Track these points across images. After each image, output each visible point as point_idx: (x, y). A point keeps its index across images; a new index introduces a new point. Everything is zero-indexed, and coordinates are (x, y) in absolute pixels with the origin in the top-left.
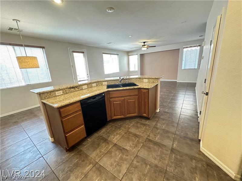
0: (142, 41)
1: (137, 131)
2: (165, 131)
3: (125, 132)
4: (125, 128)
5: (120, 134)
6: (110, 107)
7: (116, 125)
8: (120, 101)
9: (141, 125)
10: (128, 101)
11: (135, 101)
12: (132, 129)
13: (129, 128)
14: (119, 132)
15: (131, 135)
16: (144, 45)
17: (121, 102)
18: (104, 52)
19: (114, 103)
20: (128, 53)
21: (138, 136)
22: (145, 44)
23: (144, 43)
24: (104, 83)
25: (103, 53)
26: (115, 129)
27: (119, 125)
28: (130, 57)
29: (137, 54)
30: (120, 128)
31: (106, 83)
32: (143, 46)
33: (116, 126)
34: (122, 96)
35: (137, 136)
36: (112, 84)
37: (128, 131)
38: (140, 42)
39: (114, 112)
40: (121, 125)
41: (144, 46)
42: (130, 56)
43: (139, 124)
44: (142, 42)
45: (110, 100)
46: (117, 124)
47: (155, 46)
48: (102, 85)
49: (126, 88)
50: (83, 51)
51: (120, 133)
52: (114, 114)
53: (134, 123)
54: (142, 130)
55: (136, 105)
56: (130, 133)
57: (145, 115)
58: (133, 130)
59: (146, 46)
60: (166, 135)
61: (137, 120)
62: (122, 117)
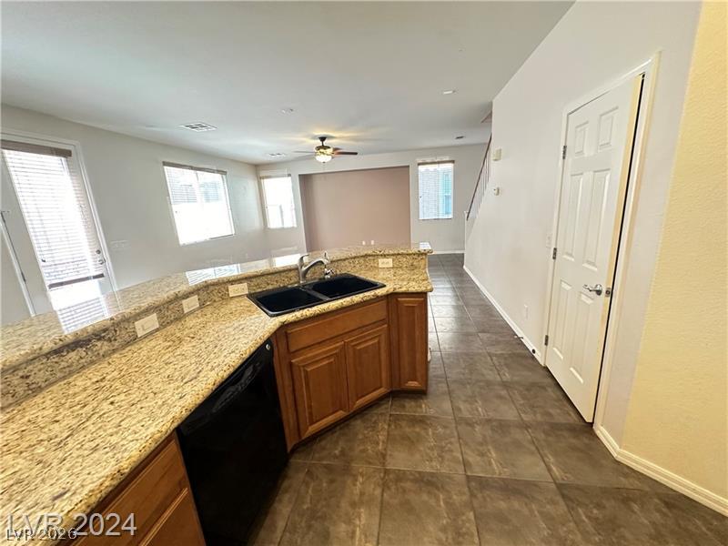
0: (316, 134)
1: (418, 456)
2: (494, 423)
3: (381, 482)
4: (370, 463)
5: (365, 498)
6: (294, 390)
7: (325, 462)
8: (328, 357)
9: (413, 426)
10: (358, 348)
11: (379, 342)
12: (396, 454)
13: (384, 456)
14: (357, 491)
15: (408, 485)
16: (324, 147)
17: (332, 360)
18: (167, 160)
19: (306, 372)
20: (259, 169)
21: (434, 479)
22: (326, 143)
23: (323, 139)
24: (234, 290)
25: (165, 164)
26: (332, 481)
27: (336, 457)
28: (266, 182)
29: (289, 175)
30: (347, 470)
31: (243, 288)
32: (319, 148)
33: (326, 466)
34: (336, 334)
35: (429, 483)
36: (270, 287)
37: (387, 472)
38: (307, 136)
39: (310, 407)
40: (343, 453)
41: (322, 150)
42: (265, 180)
43: (404, 424)
44: (314, 138)
45: (291, 365)
46: (325, 453)
47: (356, 154)
48: (226, 298)
49: (348, 299)
50: (67, 148)
51: (362, 494)
52: (311, 414)
53: (386, 427)
54: (432, 449)
55: (384, 356)
56: (400, 477)
57: (413, 384)
58: (400, 460)
59: (329, 151)
60: (507, 440)
61: (388, 408)
62: (341, 414)
